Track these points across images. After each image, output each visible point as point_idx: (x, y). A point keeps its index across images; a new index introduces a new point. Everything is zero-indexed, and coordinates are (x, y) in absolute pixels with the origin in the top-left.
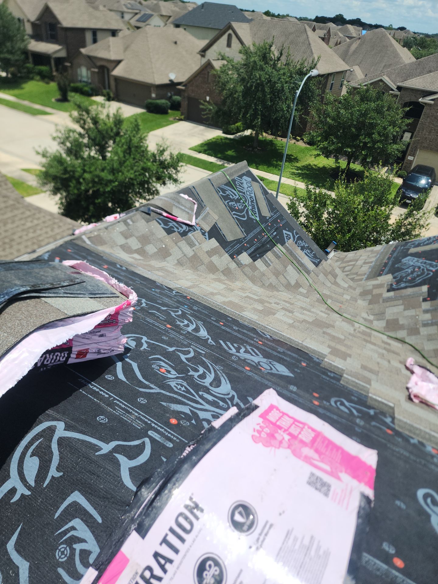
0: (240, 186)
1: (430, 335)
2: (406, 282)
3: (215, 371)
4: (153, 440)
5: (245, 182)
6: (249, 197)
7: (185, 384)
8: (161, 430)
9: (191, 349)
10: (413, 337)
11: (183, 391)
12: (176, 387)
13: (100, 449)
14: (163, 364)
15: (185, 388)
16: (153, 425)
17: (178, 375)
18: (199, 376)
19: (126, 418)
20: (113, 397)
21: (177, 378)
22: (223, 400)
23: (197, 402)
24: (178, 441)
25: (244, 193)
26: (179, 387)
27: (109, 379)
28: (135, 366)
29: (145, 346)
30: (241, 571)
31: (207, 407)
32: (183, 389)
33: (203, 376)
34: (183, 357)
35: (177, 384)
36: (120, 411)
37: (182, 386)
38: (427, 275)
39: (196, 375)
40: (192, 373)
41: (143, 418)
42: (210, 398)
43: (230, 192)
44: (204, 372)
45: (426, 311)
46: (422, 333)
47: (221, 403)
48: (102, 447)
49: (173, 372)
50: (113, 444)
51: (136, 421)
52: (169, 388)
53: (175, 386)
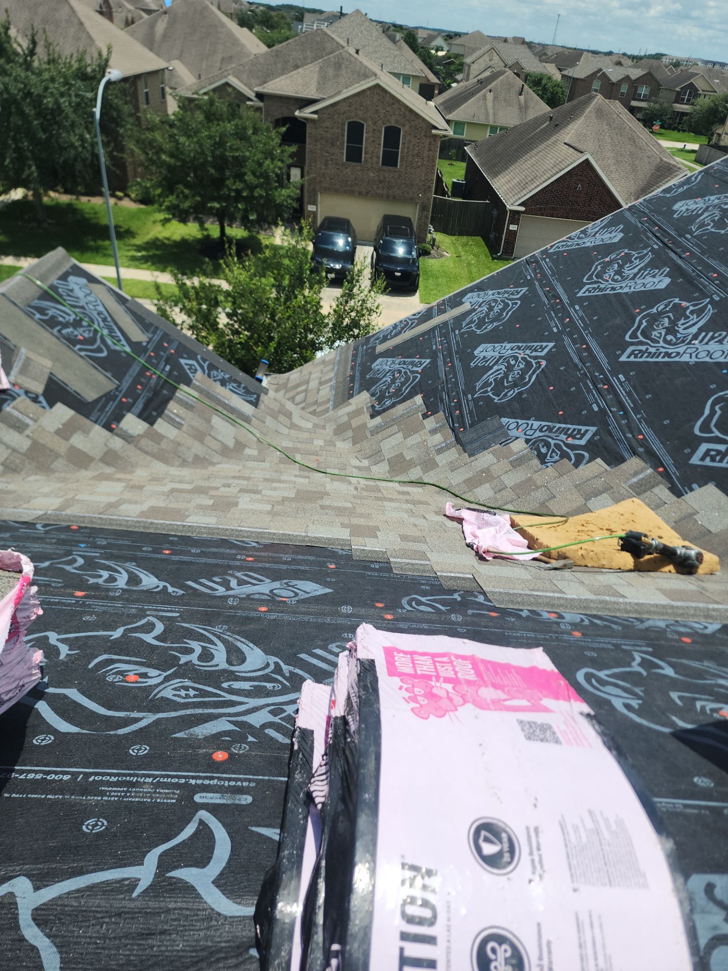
0: (69, 295)
1: (451, 462)
2: (390, 397)
3: (219, 638)
4: (214, 809)
5: (76, 288)
6: (95, 313)
7: (188, 683)
8: (211, 782)
9: (151, 618)
10: (432, 473)
11: (195, 696)
12: (179, 696)
13: (134, 883)
14: (124, 667)
15: (194, 689)
16: (193, 782)
17: (165, 674)
18: (200, 658)
19: (135, 797)
20: (81, 773)
21: (167, 679)
22: (267, 678)
23: (233, 704)
24: (253, 785)
25: (83, 307)
26: (183, 693)
27: (44, 743)
28: (73, 694)
29: (64, 650)
30: (539, 925)
31: (253, 702)
32: (192, 693)
33: (206, 656)
34: (149, 638)
35: (175, 689)
36: (115, 791)
37: (186, 688)
38: (414, 380)
39: (194, 658)
40: (184, 659)
41: (165, 780)
42: (246, 685)
43: (54, 310)
44: (204, 648)
45: (433, 432)
46: (440, 464)
47: (269, 686)
48: (138, 876)
49: (152, 672)
50: (152, 858)
51: (159, 793)
52: (168, 704)
53: (174, 695)
